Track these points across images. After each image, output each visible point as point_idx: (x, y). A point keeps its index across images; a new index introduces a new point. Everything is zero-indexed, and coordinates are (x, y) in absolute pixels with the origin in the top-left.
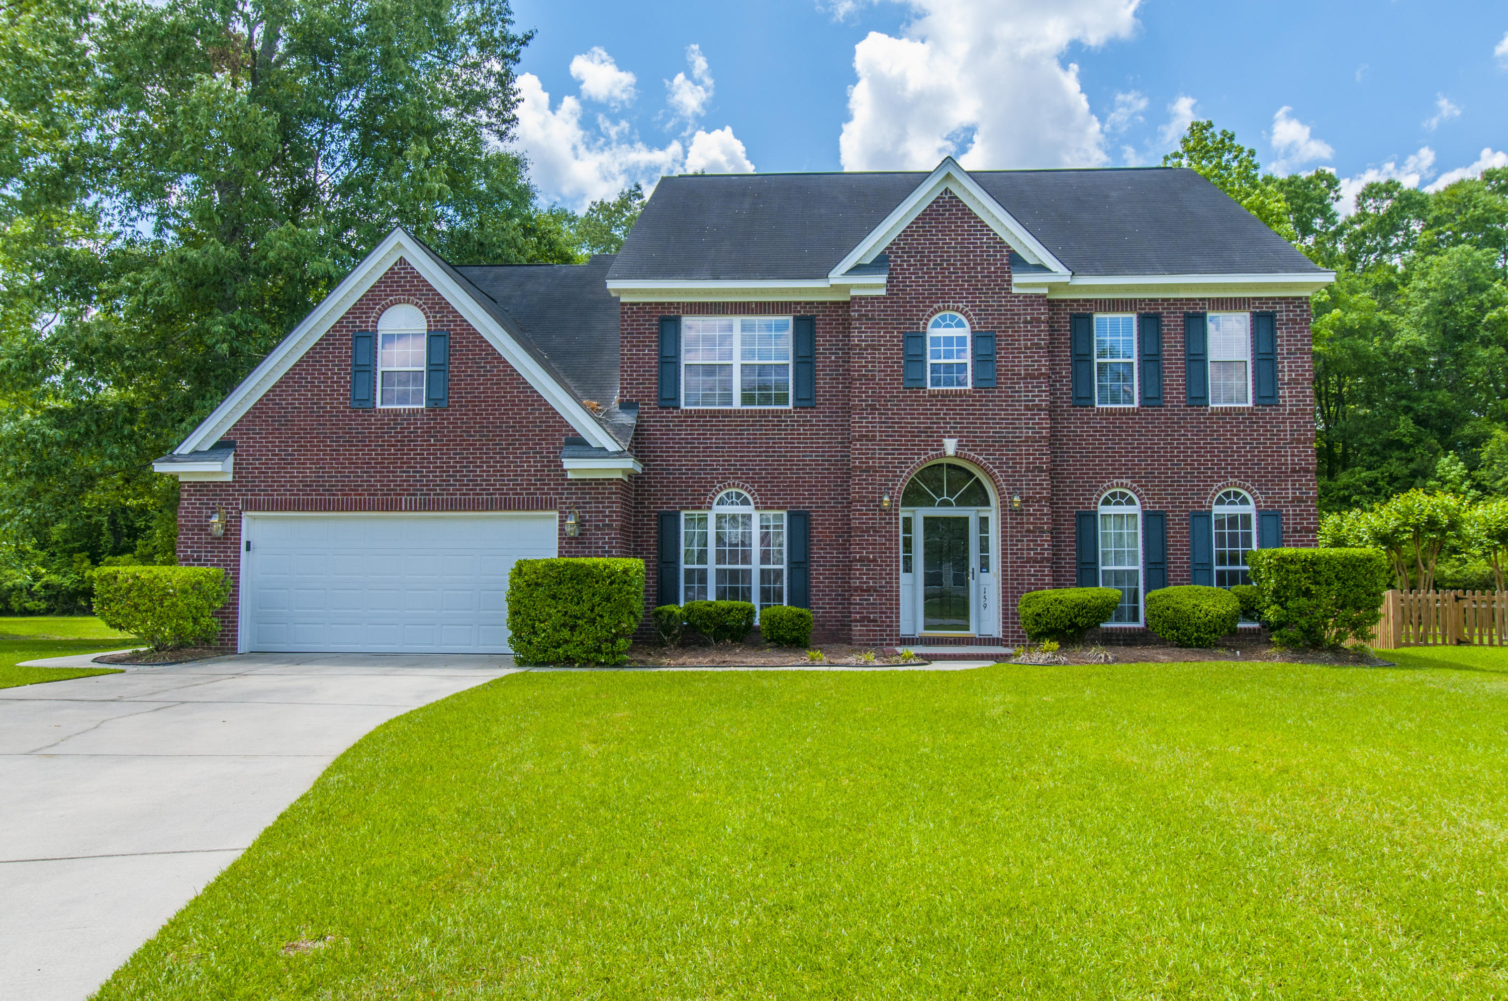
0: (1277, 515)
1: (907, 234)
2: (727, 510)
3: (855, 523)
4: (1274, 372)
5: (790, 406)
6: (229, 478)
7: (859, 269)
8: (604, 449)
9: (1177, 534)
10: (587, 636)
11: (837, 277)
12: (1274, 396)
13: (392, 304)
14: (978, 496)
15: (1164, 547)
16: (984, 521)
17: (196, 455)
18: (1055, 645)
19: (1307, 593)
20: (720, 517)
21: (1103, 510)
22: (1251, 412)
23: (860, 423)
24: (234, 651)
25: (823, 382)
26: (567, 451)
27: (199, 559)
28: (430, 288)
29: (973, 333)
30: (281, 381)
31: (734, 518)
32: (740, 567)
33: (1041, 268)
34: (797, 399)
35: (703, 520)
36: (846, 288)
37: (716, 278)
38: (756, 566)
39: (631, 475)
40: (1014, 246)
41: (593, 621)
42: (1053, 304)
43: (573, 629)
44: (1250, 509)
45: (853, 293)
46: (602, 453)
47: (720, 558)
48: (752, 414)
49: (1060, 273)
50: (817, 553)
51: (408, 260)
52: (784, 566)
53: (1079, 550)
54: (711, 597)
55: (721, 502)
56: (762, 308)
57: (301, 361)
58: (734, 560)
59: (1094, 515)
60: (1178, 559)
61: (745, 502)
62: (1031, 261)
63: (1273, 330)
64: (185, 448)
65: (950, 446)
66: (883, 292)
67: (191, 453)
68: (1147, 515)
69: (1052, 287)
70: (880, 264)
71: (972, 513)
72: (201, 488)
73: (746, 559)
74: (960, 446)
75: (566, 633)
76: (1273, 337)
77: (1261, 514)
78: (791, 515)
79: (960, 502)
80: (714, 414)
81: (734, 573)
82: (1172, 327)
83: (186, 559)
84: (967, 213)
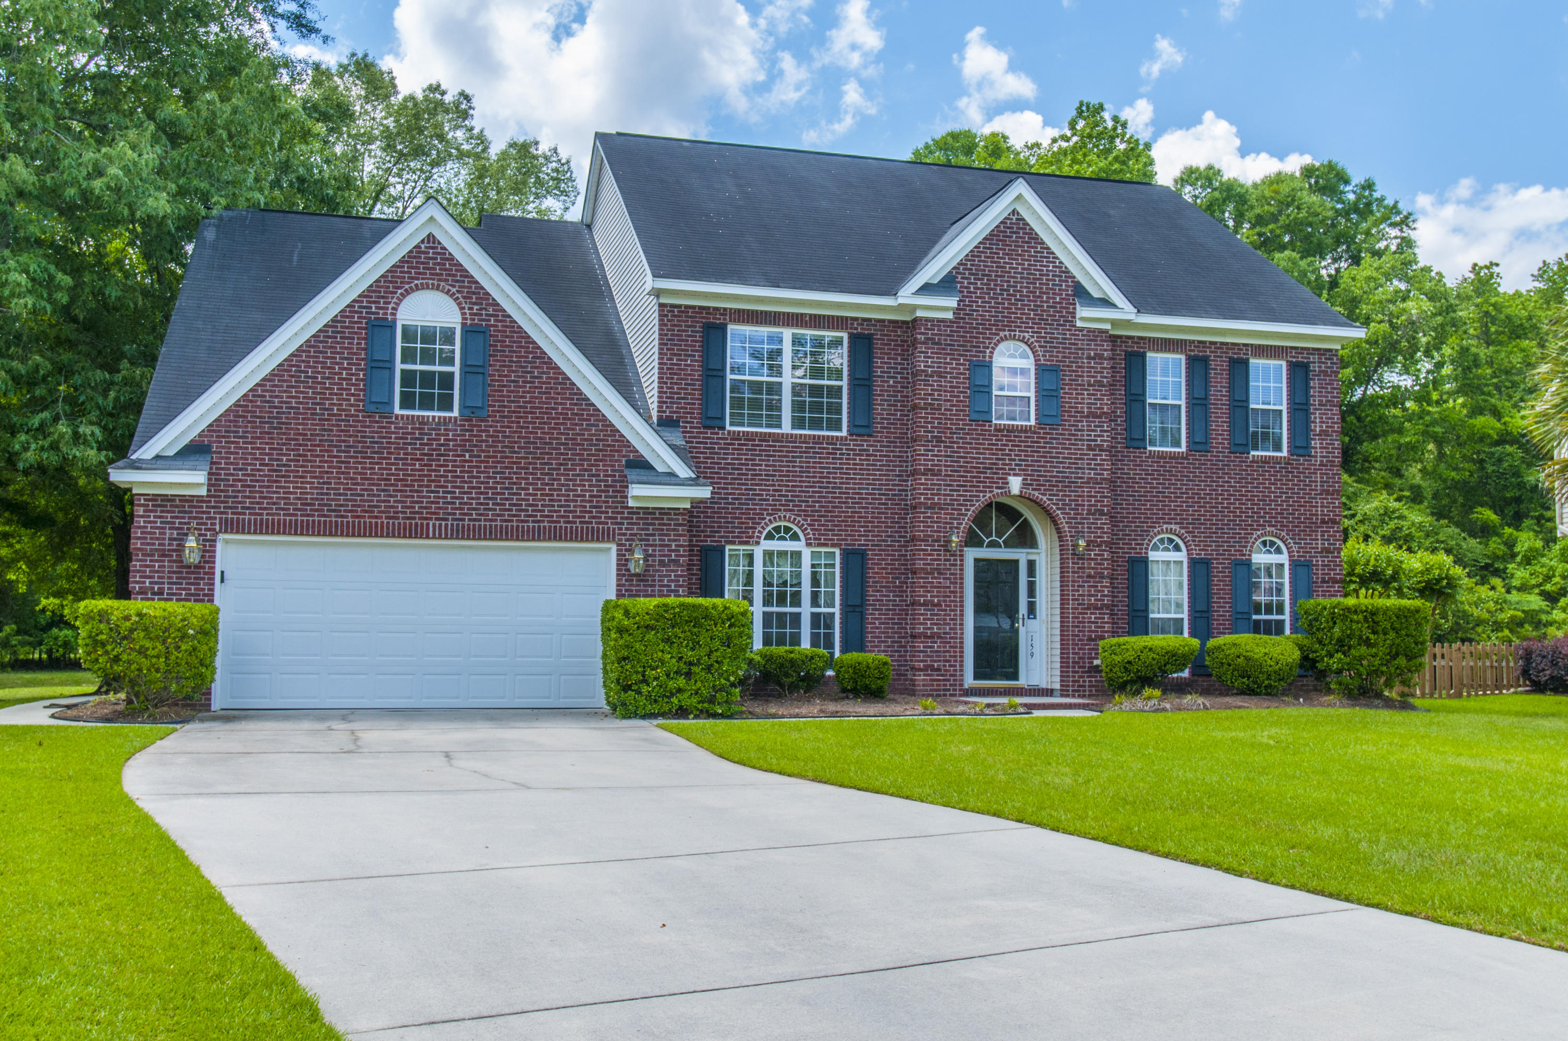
0: (1308, 565)
1: (973, 255)
2: (776, 545)
3: (920, 564)
4: (1307, 422)
5: (844, 433)
6: (203, 492)
7: (926, 289)
8: (672, 474)
9: (1219, 584)
10: (703, 683)
11: (907, 295)
12: (1307, 447)
13: (417, 288)
14: (1025, 537)
15: (1209, 595)
16: (1031, 565)
17: (160, 461)
18: (1157, 693)
19: (1367, 643)
20: (768, 555)
21: (1153, 556)
22: (1288, 462)
23: (926, 455)
24: (207, 707)
25: (880, 408)
26: (632, 474)
27: (160, 592)
28: (465, 274)
29: (1038, 366)
30: (272, 374)
31: (782, 554)
32: (788, 609)
33: (1106, 303)
34: (852, 425)
35: (750, 557)
36: (914, 308)
37: (776, 285)
38: (806, 610)
39: (697, 503)
40: (1080, 277)
41: (709, 668)
42: (1114, 339)
43: (688, 675)
44: (1284, 558)
45: (919, 314)
46: (670, 478)
47: (767, 602)
48: (804, 439)
49: (1125, 310)
50: (872, 595)
51: (439, 236)
52: (836, 610)
53: (1131, 597)
55: (770, 537)
56: (818, 321)
57: (299, 350)
58: (782, 601)
59: (1145, 561)
60: (1221, 610)
61: (795, 537)
62: (1096, 294)
63: (1307, 380)
64: (147, 452)
65: (1015, 484)
66: (950, 315)
67: (158, 457)
68: (1193, 562)
69: (1114, 323)
70: (946, 285)
71: (1021, 555)
72: (164, 502)
73: (796, 599)
74: (1025, 485)
75: (681, 682)
76: (1307, 388)
77: (1294, 564)
78: (846, 555)
79: (1007, 544)
80: (764, 437)
81: (781, 616)
82: (1218, 367)
83: (143, 592)
84: (1034, 238)
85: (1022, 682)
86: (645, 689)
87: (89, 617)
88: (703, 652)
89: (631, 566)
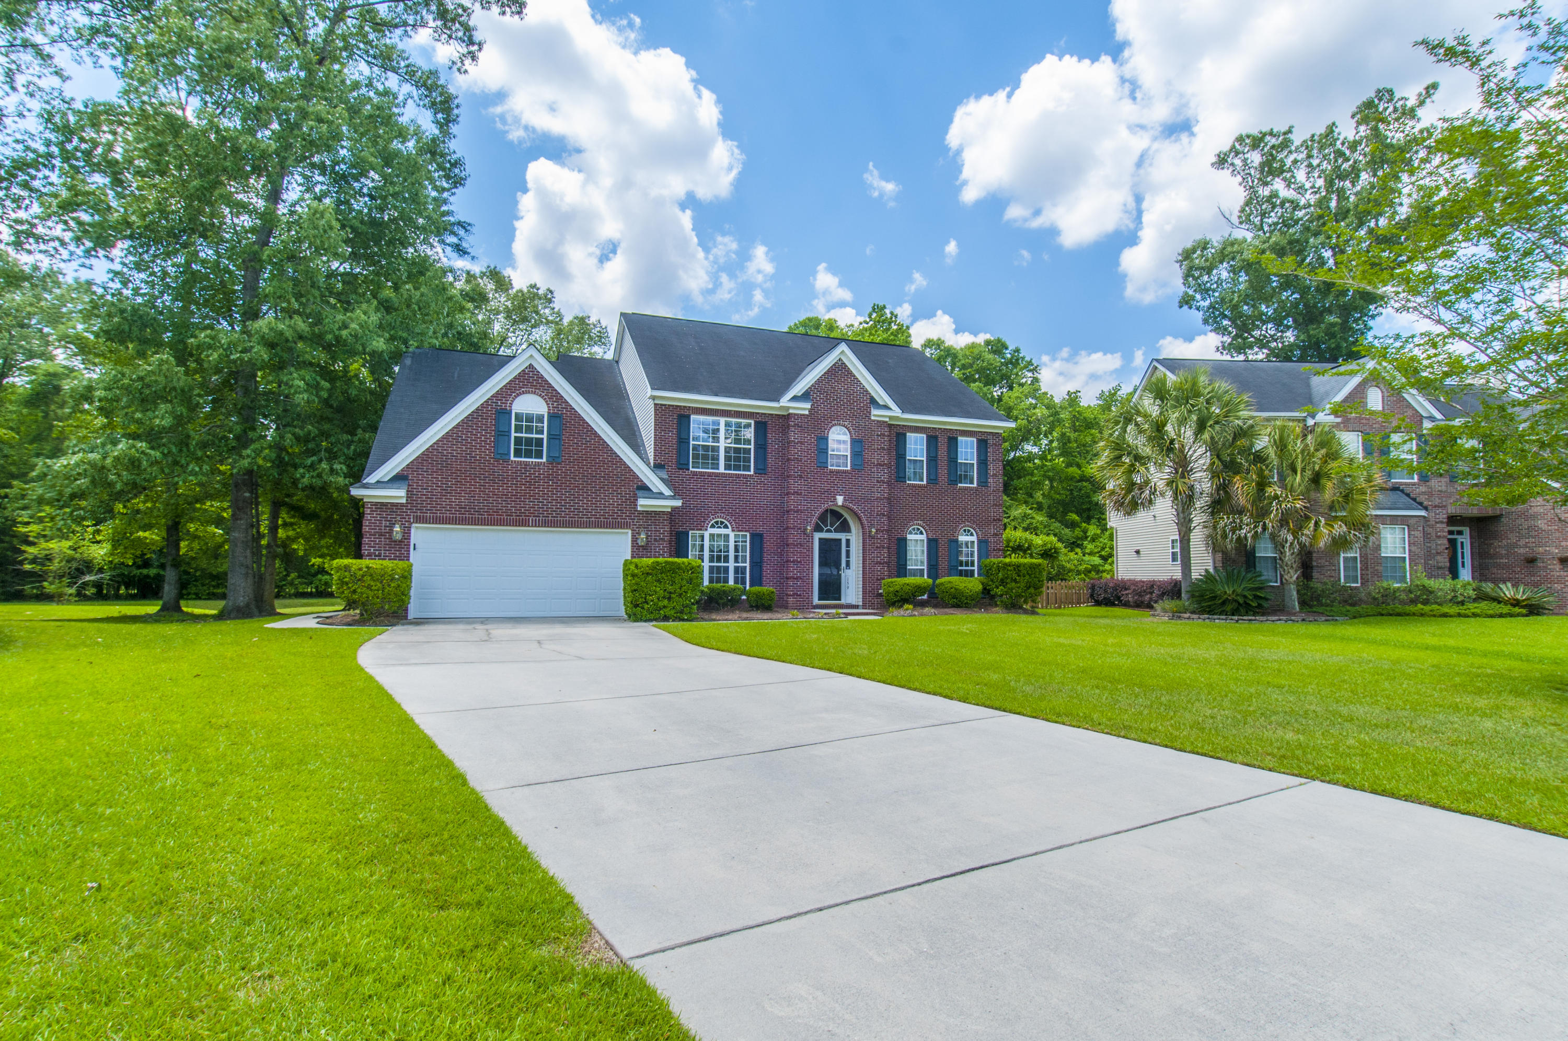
0: (986, 542)
1: (819, 381)
2: (716, 531)
3: (791, 541)
4: (987, 470)
5: (752, 473)
6: (404, 501)
7: (795, 398)
8: (661, 494)
9: (942, 551)
10: (677, 603)
11: (785, 401)
12: (986, 482)
13: (523, 393)
14: (845, 527)
15: (937, 557)
16: (848, 541)
17: (379, 484)
18: (911, 607)
19: (1015, 581)
20: (712, 536)
21: (909, 537)
22: (977, 489)
23: (795, 485)
24: (406, 617)
25: (770, 460)
26: (639, 493)
27: (379, 555)
28: (550, 386)
29: (852, 439)
30: (443, 437)
31: (719, 536)
32: (722, 564)
33: (886, 407)
34: (755, 468)
35: (702, 537)
36: (788, 408)
37: (716, 395)
38: (731, 565)
39: (674, 509)
40: (873, 394)
41: (680, 595)
42: (890, 426)
43: (669, 599)
44: (974, 538)
45: (791, 411)
46: (660, 495)
47: (711, 560)
48: (730, 476)
49: (896, 411)
50: (766, 557)
51: (536, 365)
52: (747, 565)
53: (898, 558)
54: (731, 582)
55: (713, 526)
56: (738, 414)
57: (458, 425)
58: (719, 560)
59: (905, 539)
60: (943, 564)
61: (726, 527)
62: (881, 403)
63: (986, 448)
64: (372, 479)
65: (840, 500)
66: (807, 412)
67: (378, 482)
68: (929, 540)
69: (890, 418)
70: (805, 396)
71: (843, 536)
72: (381, 506)
73: (726, 559)
74: (845, 500)
75: (666, 602)
76: (986, 452)
77: (979, 541)
78: (752, 536)
79: (836, 531)
80: (710, 475)
81: (718, 568)
82: (942, 441)
83: (369, 555)
84: (850, 373)
85: (843, 601)
86: (646, 606)
87: (339, 569)
88: (677, 587)
89: (639, 542)
